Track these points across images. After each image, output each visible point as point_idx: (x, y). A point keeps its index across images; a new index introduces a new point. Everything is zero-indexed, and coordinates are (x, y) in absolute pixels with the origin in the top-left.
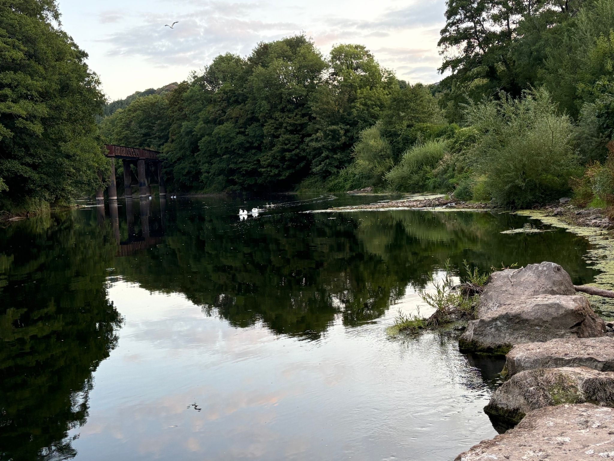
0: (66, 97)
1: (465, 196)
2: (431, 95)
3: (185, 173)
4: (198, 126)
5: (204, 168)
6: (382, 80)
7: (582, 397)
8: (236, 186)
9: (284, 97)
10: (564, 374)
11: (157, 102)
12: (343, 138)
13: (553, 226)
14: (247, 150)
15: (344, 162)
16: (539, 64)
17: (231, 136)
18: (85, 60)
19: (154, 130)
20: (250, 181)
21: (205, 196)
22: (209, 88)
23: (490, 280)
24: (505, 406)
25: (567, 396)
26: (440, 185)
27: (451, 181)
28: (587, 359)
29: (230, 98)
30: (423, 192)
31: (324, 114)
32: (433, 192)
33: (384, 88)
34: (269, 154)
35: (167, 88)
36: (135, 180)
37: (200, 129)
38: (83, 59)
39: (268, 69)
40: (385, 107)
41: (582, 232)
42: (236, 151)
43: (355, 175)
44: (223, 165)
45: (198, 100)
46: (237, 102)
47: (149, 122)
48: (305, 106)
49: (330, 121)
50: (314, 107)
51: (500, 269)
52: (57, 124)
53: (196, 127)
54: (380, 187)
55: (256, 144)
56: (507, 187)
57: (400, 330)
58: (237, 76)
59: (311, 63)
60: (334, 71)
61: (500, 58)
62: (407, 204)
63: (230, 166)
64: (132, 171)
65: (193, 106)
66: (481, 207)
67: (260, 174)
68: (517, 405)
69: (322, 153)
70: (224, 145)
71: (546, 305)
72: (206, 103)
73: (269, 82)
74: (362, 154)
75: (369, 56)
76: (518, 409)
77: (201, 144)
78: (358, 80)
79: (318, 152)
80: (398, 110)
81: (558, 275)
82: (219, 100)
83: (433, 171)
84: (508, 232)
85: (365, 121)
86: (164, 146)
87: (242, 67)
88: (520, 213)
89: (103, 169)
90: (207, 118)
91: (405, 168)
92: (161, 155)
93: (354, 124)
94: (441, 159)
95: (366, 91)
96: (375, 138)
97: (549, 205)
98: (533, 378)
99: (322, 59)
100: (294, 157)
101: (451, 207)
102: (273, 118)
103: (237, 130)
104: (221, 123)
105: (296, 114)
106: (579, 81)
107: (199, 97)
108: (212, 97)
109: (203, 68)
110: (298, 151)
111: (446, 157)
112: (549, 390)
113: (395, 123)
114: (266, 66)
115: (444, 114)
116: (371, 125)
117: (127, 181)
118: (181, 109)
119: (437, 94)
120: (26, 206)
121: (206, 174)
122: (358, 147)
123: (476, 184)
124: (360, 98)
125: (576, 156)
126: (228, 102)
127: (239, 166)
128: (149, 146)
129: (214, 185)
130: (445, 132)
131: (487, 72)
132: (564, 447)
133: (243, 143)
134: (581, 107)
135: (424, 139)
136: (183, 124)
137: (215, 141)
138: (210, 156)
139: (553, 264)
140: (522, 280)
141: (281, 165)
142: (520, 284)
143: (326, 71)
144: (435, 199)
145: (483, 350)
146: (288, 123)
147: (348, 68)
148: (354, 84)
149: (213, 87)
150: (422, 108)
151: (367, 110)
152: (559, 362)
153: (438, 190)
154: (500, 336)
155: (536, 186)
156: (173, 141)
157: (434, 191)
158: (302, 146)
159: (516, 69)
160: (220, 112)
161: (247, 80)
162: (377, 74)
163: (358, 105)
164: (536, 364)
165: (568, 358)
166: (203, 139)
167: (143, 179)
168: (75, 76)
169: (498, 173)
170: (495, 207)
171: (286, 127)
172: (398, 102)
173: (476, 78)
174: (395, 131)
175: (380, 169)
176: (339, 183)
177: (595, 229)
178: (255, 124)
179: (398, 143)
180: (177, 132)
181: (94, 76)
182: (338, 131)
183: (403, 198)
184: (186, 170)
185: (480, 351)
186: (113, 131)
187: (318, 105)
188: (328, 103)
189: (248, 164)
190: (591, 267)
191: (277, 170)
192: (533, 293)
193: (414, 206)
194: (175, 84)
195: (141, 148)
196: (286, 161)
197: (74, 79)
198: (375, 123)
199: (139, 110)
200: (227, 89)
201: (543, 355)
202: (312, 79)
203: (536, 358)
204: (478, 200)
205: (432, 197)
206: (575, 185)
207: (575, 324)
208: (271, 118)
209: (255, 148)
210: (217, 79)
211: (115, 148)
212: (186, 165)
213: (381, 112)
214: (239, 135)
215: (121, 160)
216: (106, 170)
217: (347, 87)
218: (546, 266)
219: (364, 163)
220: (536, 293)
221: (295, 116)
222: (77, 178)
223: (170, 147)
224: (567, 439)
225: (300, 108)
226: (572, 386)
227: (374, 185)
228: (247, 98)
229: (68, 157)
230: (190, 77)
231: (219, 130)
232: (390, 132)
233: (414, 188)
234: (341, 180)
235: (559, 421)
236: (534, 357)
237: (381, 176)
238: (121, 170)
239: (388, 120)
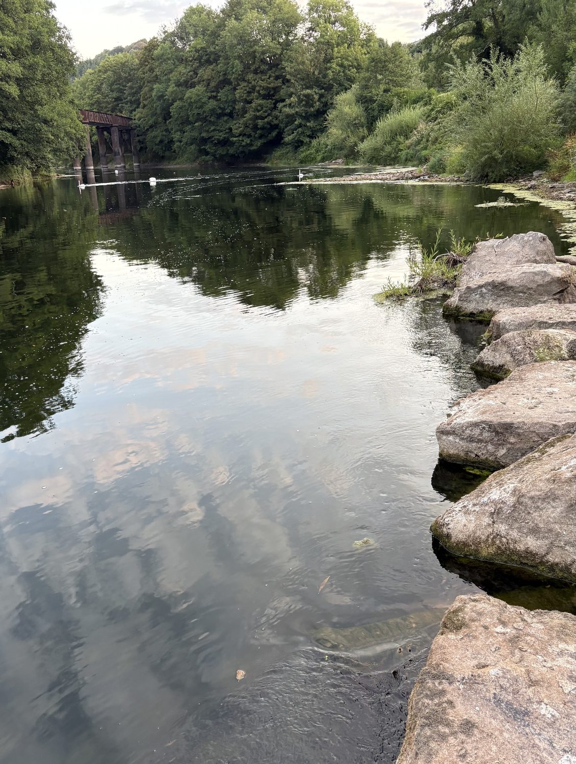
0: (38, 54)
1: (438, 169)
2: (410, 55)
3: (157, 142)
4: (170, 89)
5: (176, 136)
6: (361, 36)
7: (566, 356)
8: (209, 157)
9: (258, 55)
10: (550, 335)
11: (127, 61)
12: (318, 103)
13: (526, 199)
14: (219, 116)
15: (317, 131)
16: (530, 19)
17: (203, 101)
18: (53, 12)
19: (125, 93)
20: (221, 151)
21: (178, 166)
22: (180, 45)
23: (474, 250)
24: (490, 363)
25: (551, 354)
26: (412, 157)
27: (424, 153)
28: (570, 323)
29: (202, 57)
30: (394, 165)
31: (299, 76)
32: (405, 165)
33: (362, 47)
34: (241, 122)
35: (135, 46)
36: (109, 149)
37: (172, 92)
38: (50, 11)
39: (242, 22)
40: (362, 69)
41: (555, 205)
42: (208, 118)
43: (327, 145)
44: (195, 134)
45: (169, 59)
46: (209, 62)
47: (119, 84)
48: (279, 67)
49: (305, 85)
50: (289, 67)
51: (484, 239)
52: (32, 85)
53: (168, 90)
54: (352, 159)
55: (228, 111)
56: (483, 159)
57: (387, 297)
58: (209, 30)
59: (287, 16)
60: (310, 26)
61: (489, 13)
62: (380, 177)
63: (202, 135)
64: (106, 139)
65: (164, 66)
66: (453, 181)
67: (233, 143)
68: (502, 362)
69: (295, 120)
70: (196, 112)
71: (533, 273)
72: (177, 63)
73: (242, 39)
74: (335, 123)
75: (348, 8)
76: (503, 366)
77: (173, 110)
78: (335, 36)
79: (291, 118)
80: (376, 72)
81: (542, 245)
82: (191, 59)
83: (407, 142)
84: (483, 205)
85: (340, 85)
86: (136, 112)
87: (214, 21)
88: (493, 186)
89: (80, 136)
90: (179, 80)
91: (378, 138)
92: (134, 121)
93: (329, 88)
94: (415, 129)
95: (343, 49)
96: (350, 104)
97: (522, 179)
98: (521, 338)
99: (299, 11)
100: (266, 126)
101: (424, 180)
102: (246, 81)
103: (209, 94)
104: (193, 86)
105: (270, 77)
106: (571, 39)
107: (169, 56)
108: (183, 56)
109: (173, 21)
110: (271, 118)
111: (421, 126)
112: (535, 349)
113: (371, 87)
114: (240, 19)
115: (423, 78)
116: (346, 89)
117: (102, 150)
118: (152, 70)
119: (415, 54)
120: (9, 174)
121: (178, 143)
122: (332, 115)
123: (451, 156)
124: (337, 58)
125: (556, 125)
126: (200, 62)
127: (212, 134)
128: (121, 112)
129: (186, 155)
130: (422, 98)
131: (474, 29)
132: (554, 396)
133: (215, 109)
134: (569, 69)
135: (400, 106)
136: (155, 86)
137: (187, 107)
138: (182, 123)
139: (539, 233)
140: (506, 250)
141: (253, 134)
142: (503, 254)
143: (302, 25)
144: (408, 172)
145: (465, 315)
146: (261, 86)
147: (325, 22)
148: (332, 41)
149: (184, 44)
150: (401, 70)
151: (343, 72)
152: (543, 325)
153: (410, 163)
154: (483, 302)
155: (512, 156)
156: (144, 106)
157: (405, 163)
158: (274, 112)
159: (504, 26)
160: (191, 73)
161: (219, 36)
162: (355, 29)
163: (334, 66)
164: (520, 326)
165: (551, 322)
166: (175, 104)
167: (117, 148)
168: (46, 30)
169: (476, 143)
170: (467, 181)
171: (259, 91)
172: (376, 63)
173: (462, 35)
174: (371, 97)
175: (353, 139)
176: (311, 154)
177: (569, 202)
178: (227, 88)
179: (373, 110)
180: (148, 95)
181: (64, 30)
182: (313, 95)
183: (375, 170)
184: (159, 139)
185: (463, 316)
186: (85, 95)
187: (292, 65)
188: (303, 63)
189: (219, 132)
190: (566, 240)
191: (249, 140)
192: (515, 263)
193: (387, 179)
194: (144, 40)
195: (114, 114)
196: (258, 129)
197: (45, 34)
198: (351, 87)
199: (109, 70)
200: (199, 47)
201: (528, 319)
202: (287, 35)
203: (521, 321)
204: (451, 173)
205: (404, 170)
206: (552, 156)
207: (558, 291)
208: (244, 80)
209: (226, 115)
210: (188, 34)
211: (88, 113)
212: (157, 133)
213: (357, 74)
214: (211, 100)
215: (94, 127)
216: (83, 137)
217: (323, 44)
218: (532, 236)
219: (337, 132)
220: (519, 262)
221: (269, 78)
222: (56, 145)
223: (142, 113)
224: (556, 390)
225: (274, 69)
226: (557, 346)
227: (346, 157)
228: (219, 56)
229: (46, 122)
230: (161, 32)
231: (190, 94)
232: (366, 97)
233: (386, 160)
234: (313, 151)
235: (547, 374)
236: (518, 321)
237: (354, 146)
238: (95, 138)
239: (364, 83)
